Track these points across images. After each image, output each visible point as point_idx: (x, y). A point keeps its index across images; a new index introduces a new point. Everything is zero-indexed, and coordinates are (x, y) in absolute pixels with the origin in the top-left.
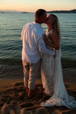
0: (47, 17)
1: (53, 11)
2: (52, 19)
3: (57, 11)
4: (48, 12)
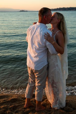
0: (52, 16)
1: (59, 8)
2: (58, 19)
3: (64, 8)
4: (53, 9)
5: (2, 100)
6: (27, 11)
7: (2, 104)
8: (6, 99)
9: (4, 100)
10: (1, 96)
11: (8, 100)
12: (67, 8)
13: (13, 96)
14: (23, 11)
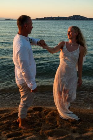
5: (3, 115)
6: (12, 20)
7: (4, 119)
8: (7, 114)
9: (6, 115)
10: (1, 111)
11: (10, 114)
12: (55, 17)
13: (14, 110)
14: (8, 20)
